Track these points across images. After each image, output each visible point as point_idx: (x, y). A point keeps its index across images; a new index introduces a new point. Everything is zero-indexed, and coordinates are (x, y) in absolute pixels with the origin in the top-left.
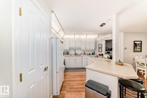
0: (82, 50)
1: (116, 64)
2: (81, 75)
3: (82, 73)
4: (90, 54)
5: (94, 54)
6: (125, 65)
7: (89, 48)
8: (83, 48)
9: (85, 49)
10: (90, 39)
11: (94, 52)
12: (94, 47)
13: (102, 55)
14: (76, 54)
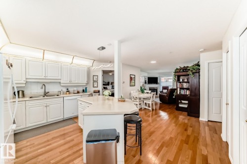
0: (62, 85)
1: (119, 101)
2: (63, 133)
3: (64, 130)
4: (78, 92)
5: (86, 92)
6: (127, 101)
7: (77, 82)
8: (65, 80)
9: (68, 82)
10: (77, 65)
11: (86, 88)
12: (86, 80)
13: (99, 92)
14: (46, 94)
